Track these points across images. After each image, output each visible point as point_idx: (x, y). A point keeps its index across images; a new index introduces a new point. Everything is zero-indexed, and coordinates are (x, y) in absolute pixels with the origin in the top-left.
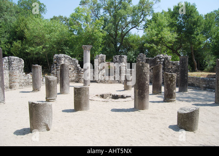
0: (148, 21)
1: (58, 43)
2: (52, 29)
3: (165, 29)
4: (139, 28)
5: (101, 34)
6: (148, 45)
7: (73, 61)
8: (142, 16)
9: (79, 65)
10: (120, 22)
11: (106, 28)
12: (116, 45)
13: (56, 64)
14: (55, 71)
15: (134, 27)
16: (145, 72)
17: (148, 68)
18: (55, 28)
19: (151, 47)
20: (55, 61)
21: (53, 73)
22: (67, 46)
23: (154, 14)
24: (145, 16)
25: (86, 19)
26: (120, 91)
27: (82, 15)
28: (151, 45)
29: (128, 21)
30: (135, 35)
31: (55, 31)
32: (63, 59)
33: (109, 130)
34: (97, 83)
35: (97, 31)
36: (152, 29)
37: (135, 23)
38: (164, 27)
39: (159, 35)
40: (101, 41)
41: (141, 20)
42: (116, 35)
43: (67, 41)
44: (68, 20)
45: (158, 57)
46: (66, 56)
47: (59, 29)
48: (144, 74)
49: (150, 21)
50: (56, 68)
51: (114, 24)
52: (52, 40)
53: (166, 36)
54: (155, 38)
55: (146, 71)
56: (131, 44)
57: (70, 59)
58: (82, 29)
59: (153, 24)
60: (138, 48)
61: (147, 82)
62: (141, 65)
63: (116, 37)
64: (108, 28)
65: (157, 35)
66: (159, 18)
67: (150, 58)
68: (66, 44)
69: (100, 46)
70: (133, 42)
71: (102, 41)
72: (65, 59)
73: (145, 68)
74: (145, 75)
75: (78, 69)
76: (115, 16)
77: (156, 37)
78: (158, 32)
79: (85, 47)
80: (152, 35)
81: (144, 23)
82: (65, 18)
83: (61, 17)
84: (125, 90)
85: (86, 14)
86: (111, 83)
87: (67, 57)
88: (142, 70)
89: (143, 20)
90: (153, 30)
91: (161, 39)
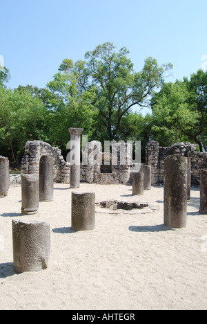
0: (156, 94)
1: (29, 124)
2: (20, 104)
3: (181, 106)
4: (143, 104)
5: (92, 112)
6: (157, 128)
7: (53, 151)
8: (147, 88)
9: (61, 157)
10: (116, 96)
11: (97, 103)
12: (110, 128)
13: (28, 154)
14: (26, 166)
15: (136, 103)
16: (182, 171)
17: (185, 164)
18: (24, 102)
19: (161, 130)
20: (28, 150)
21: (24, 169)
22: (40, 129)
23: (164, 85)
24: (151, 87)
25: (71, 91)
26: (127, 196)
27: (64, 85)
28: (162, 128)
29: (128, 94)
30: (136, 114)
31: (24, 107)
32: (39, 147)
33: (142, 265)
34: (89, 183)
35: (86, 107)
36: (164, 106)
37: (138, 98)
38: (181, 102)
39: (175, 115)
40: (91, 122)
41: (145, 93)
42: (111, 113)
43: (41, 121)
44: (39, 92)
45: (178, 147)
46: (44, 143)
47: (30, 103)
48: (181, 173)
49: (160, 95)
50: (29, 161)
51: (108, 97)
52: (20, 119)
53: (184, 116)
54: (168, 119)
55: (184, 169)
56: (131, 126)
57: (49, 148)
58: (64, 105)
59: (164, 98)
60: (141, 133)
61: (185, 185)
62: (176, 159)
63: (110, 116)
64: (100, 103)
65: (171, 114)
66: (173, 90)
67: (165, 148)
68: (39, 126)
69: (91, 130)
70: (134, 123)
71: (93, 122)
72: (42, 149)
73: (183, 164)
74: (183, 174)
75: (61, 163)
76: (109, 87)
77: (170, 117)
78: (172, 111)
79: (74, 130)
80: (164, 115)
81: (149, 97)
82: (36, 89)
83: (29, 87)
84: (133, 194)
85: (69, 83)
86: (109, 184)
87: (45, 145)
88: (178, 166)
89: (148, 93)
90: (166, 107)
91: (176, 120)
